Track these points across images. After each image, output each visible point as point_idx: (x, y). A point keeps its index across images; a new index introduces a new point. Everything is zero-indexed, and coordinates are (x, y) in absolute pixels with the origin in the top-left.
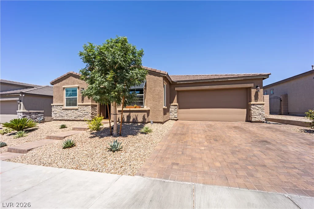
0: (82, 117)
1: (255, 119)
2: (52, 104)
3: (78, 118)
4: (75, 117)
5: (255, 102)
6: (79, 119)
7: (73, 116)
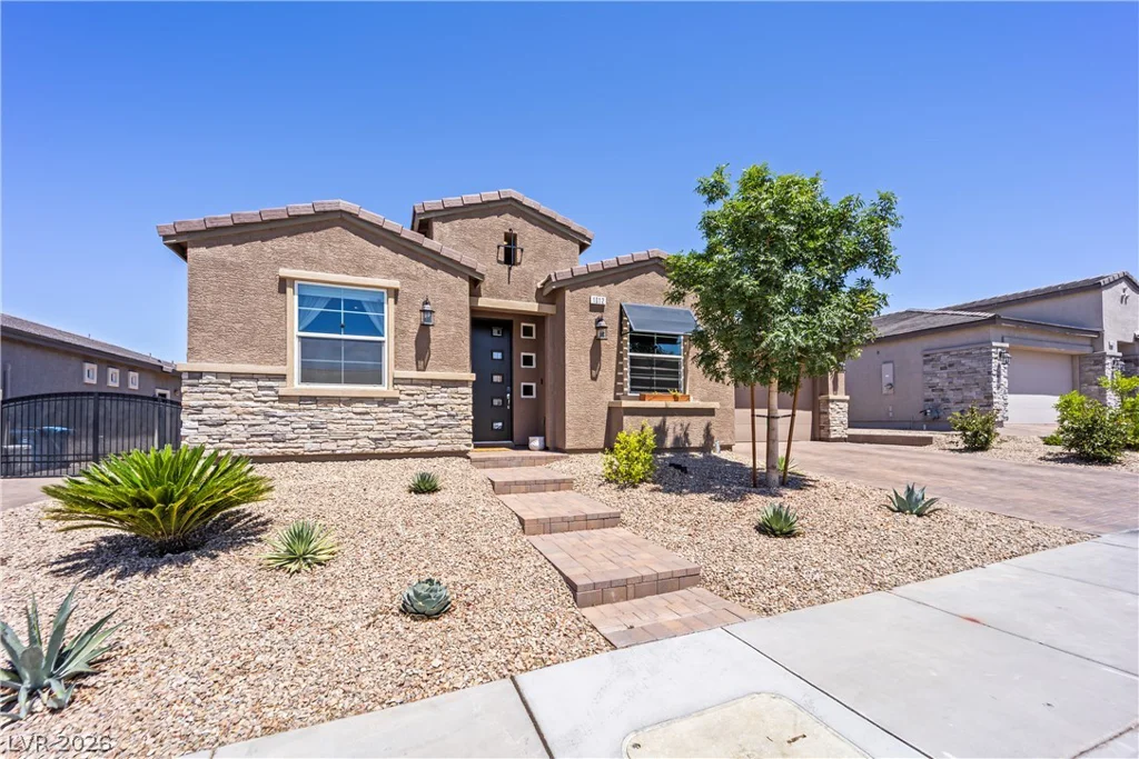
0: (420, 438)
3: (397, 443)
4: (375, 440)
6: (399, 445)
7: (361, 434)
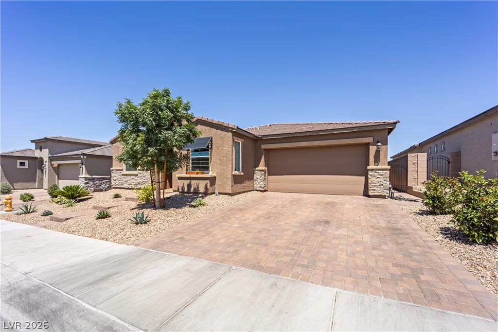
0: (141, 185)
1: (374, 192)
2: (111, 169)
3: (138, 186)
4: (134, 185)
5: (375, 165)
7: (132, 183)
